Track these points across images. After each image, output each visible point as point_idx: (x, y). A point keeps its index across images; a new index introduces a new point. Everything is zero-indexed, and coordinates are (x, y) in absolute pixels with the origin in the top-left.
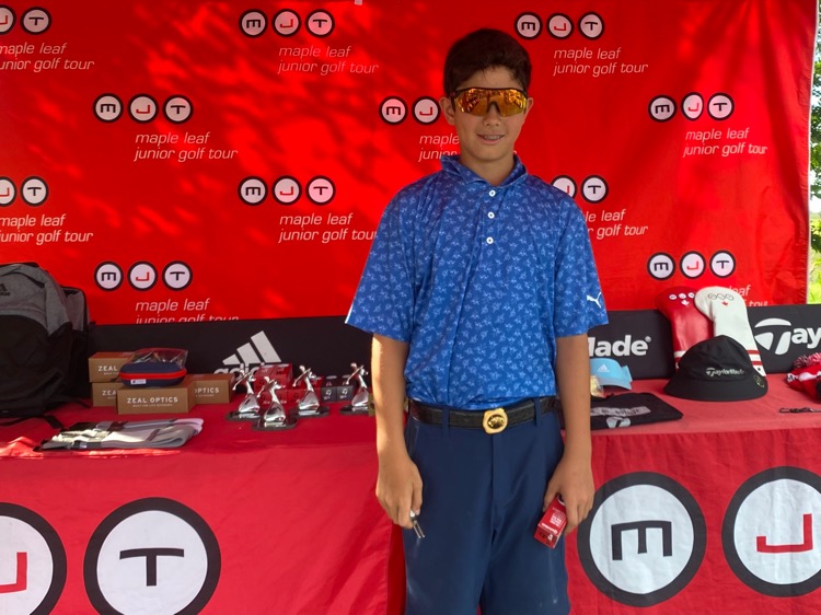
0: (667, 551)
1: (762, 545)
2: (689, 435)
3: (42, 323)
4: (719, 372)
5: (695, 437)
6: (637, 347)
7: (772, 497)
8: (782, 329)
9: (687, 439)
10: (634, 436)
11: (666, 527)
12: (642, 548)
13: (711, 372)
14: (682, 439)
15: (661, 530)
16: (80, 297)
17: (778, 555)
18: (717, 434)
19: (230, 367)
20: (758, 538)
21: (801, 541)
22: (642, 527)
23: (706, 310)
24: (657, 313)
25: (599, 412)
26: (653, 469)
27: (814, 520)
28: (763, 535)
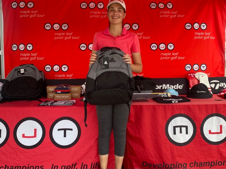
0: (187, 133)
3: (36, 78)
4: (200, 92)
5: (193, 106)
6: (180, 87)
10: (178, 105)
11: (186, 127)
12: (181, 132)
13: (198, 92)
14: (190, 106)
15: (185, 128)
16: (43, 73)
17: (214, 135)
18: (199, 105)
21: (219, 131)
22: (181, 127)
23: (198, 78)
24: (185, 78)
25: (170, 99)
26: (183, 113)
27: (223, 126)
28: (210, 130)
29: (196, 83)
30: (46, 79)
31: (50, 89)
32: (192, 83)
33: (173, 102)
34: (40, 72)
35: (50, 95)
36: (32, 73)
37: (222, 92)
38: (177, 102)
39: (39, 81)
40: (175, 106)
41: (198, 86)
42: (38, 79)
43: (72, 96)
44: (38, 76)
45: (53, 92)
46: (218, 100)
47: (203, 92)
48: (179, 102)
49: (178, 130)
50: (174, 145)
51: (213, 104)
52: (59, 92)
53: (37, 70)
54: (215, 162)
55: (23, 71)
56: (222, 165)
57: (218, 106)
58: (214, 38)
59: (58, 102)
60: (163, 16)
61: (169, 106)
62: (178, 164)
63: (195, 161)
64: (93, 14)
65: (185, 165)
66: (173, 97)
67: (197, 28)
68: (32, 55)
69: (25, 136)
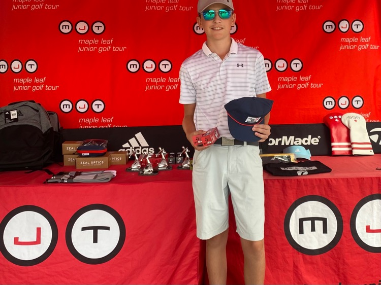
0: (325, 231)
1: (368, 229)
2: (334, 179)
3: (40, 128)
5: (337, 180)
6: (315, 141)
7: (372, 208)
9: (333, 181)
10: (309, 179)
12: (313, 229)
15: (322, 222)
17: (375, 234)
19: (126, 148)
20: (367, 226)
22: (313, 220)
23: (347, 124)
24: (324, 125)
25: (294, 168)
26: (318, 194)
28: (369, 225)
30: (62, 128)
31: (69, 148)
32: (337, 134)
33: (299, 173)
34: (50, 114)
35: (69, 160)
36: (33, 118)
38: (306, 173)
39: (46, 132)
40: (302, 182)
43: (109, 161)
44: (45, 124)
45: (74, 154)
48: (310, 172)
49: (307, 225)
50: (300, 253)
51: (374, 176)
52: (85, 154)
55: (14, 114)
59: (82, 174)
60: (282, 8)
61: (291, 181)
64: (151, 4)
68: (36, 81)
69: (19, 241)
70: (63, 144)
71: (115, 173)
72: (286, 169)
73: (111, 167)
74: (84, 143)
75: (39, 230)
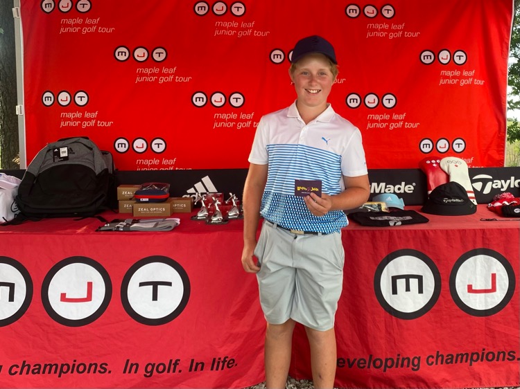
0: (421, 291)
1: (470, 289)
2: (432, 231)
3: (93, 168)
4: (450, 201)
5: (435, 231)
6: (408, 189)
7: (475, 265)
8: (487, 180)
9: (431, 233)
10: (403, 230)
11: (420, 278)
12: (408, 289)
13: (446, 200)
14: (428, 233)
15: (417, 280)
16: (109, 156)
17: (478, 295)
18: (447, 231)
19: (191, 194)
20: (468, 285)
21: (490, 288)
22: (407, 277)
23: (446, 169)
24: (420, 170)
25: (386, 218)
26: (413, 247)
27: (497, 277)
28: (471, 284)
29: (443, 181)
30: (117, 170)
31: (125, 192)
32: (435, 181)
33: (391, 224)
34: (103, 154)
35: (125, 206)
36: (86, 157)
37: (498, 200)
38: (400, 223)
39: (100, 174)
40: (395, 233)
41: (445, 187)
42: (98, 170)
43: (172, 208)
44: (99, 164)
45: (131, 199)
46: (488, 220)
47: (457, 200)
48: (404, 223)
49: (401, 283)
50: (393, 317)
51: (477, 228)
52: (144, 200)
53: (97, 151)
54: (480, 354)
55: (64, 152)
56: (495, 361)
57: (488, 233)
58: (481, 82)
59: (141, 221)
60: (373, 34)
61: (381, 232)
62: (401, 357)
63: (438, 352)
64: (221, 28)
65: (416, 362)
66: (393, 211)
67: (445, 62)
68: (87, 115)
69: (67, 297)
70: (118, 188)
71: (178, 221)
72: (376, 218)
73: (174, 215)
74: (143, 187)
75: (90, 285)
